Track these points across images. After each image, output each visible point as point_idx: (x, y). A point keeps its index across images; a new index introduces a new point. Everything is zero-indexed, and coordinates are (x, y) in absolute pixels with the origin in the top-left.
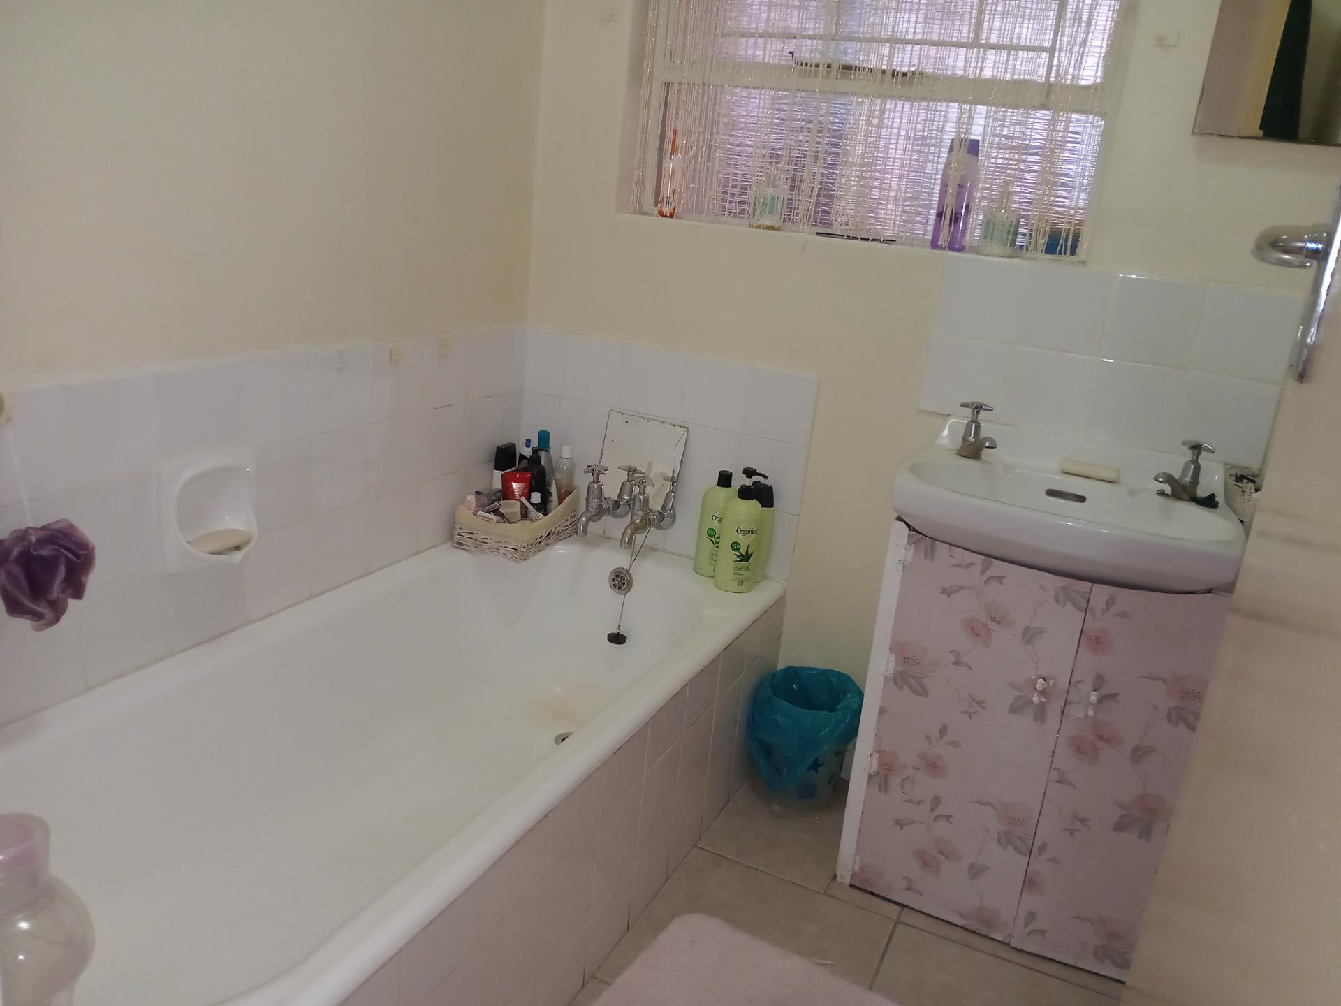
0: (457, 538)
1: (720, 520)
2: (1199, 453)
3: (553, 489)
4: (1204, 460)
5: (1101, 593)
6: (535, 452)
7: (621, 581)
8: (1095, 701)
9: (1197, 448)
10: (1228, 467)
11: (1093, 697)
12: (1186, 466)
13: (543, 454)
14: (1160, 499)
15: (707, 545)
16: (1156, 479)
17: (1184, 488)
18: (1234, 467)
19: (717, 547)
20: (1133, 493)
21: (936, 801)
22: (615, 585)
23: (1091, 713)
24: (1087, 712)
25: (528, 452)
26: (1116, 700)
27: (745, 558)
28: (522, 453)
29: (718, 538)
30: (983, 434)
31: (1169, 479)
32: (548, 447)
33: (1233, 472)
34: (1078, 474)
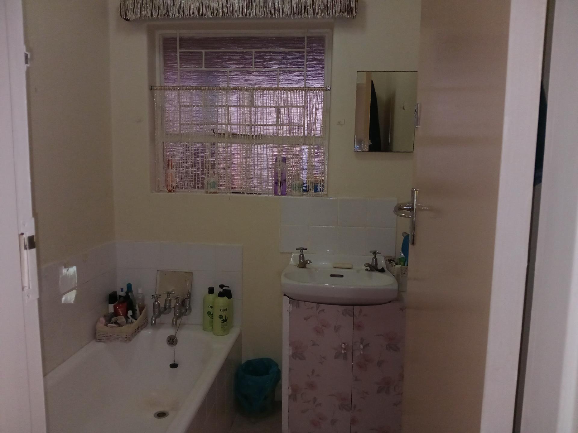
0: (98, 338)
1: (212, 307)
2: (376, 255)
3: (137, 308)
4: (378, 257)
5: (357, 309)
6: (127, 293)
7: (172, 341)
8: (363, 347)
9: (375, 253)
10: (385, 257)
11: (362, 346)
12: (373, 260)
13: (130, 294)
14: (367, 272)
15: (208, 318)
16: (365, 266)
17: (373, 267)
18: (387, 257)
19: (212, 318)
20: (358, 271)
21: (315, 400)
22: (170, 343)
23: (362, 352)
24: (360, 352)
25: (123, 294)
26: (369, 346)
27: (225, 321)
28: (120, 295)
29: (212, 314)
30: (306, 259)
31: (369, 265)
32: (132, 290)
33: (388, 259)
34: (339, 267)
